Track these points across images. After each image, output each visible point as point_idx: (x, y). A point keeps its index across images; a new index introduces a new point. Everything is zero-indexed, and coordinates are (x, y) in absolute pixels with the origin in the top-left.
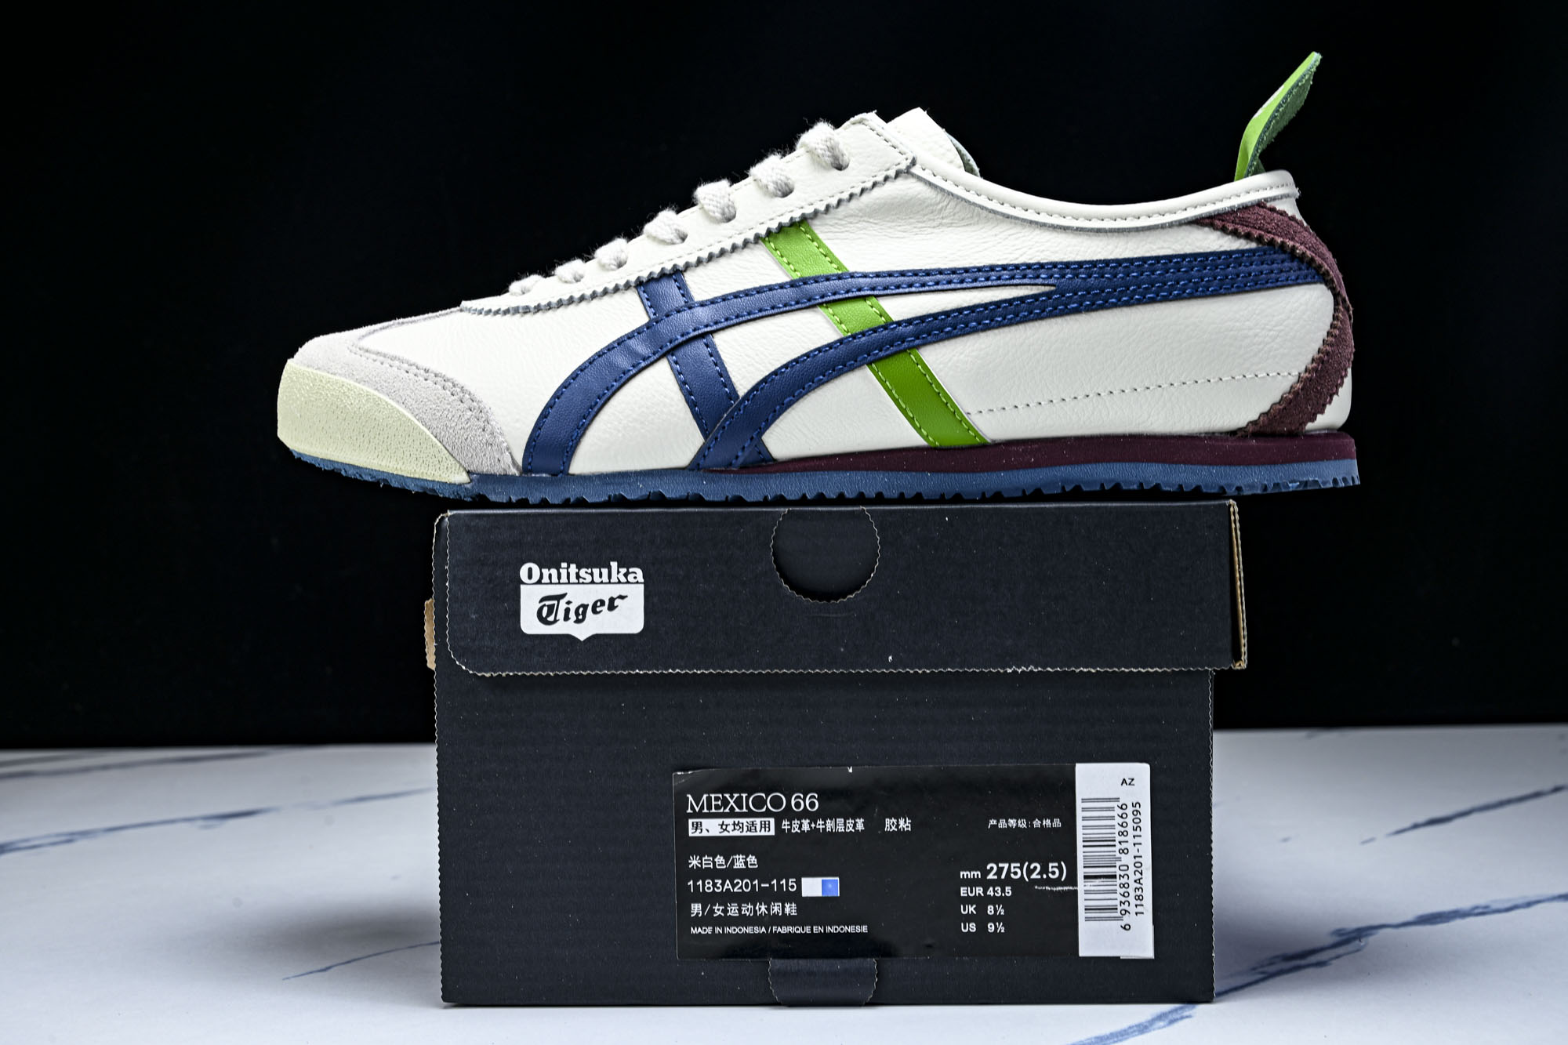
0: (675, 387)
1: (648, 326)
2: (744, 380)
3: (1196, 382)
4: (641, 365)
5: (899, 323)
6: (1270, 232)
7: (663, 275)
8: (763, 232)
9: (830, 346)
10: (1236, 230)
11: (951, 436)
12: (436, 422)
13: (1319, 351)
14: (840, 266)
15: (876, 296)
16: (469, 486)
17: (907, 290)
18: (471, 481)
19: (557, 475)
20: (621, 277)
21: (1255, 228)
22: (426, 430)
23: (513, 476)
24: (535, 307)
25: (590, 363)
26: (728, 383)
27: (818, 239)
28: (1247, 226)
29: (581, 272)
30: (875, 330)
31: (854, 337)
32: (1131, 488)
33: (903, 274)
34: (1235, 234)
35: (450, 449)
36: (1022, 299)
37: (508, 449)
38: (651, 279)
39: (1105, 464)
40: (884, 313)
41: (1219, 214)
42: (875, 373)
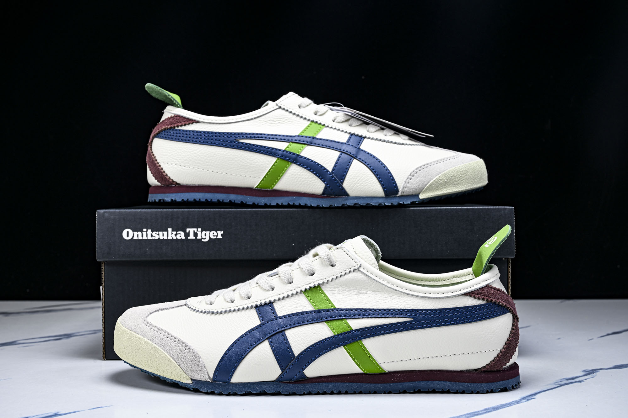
0: (271, 352)
1: (260, 326)
2: (297, 351)
3: (464, 354)
4: (258, 342)
5: (355, 330)
6: (491, 297)
7: (266, 304)
8: (303, 290)
9: (329, 338)
10: (479, 297)
12: (179, 360)
13: (508, 340)
14: (333, 305)
15: (347, 319)
16: (192, 385)
17: (358, 317)
18: (193, 383)
19: (226, 383)
20: (249, 303)
21: (485, 296)
22: (175, 363)
23: (209, 382)
24: (216, 312)
25: (239, 340)
26: (291, 351)
27: (324, 293)
28: (482, 295)
29: (233, 298)
30: (346, 333)
31: (338, 335)
32: (439, 390)
33: (356, 310)
34: (479, 299)
35: (184, 371)
36: (401, 323)
37: (207, 373)
38: (261, 305)
39: (429, 381)
40: (349, 326)
41: (472, 291)
42: (346, 349)
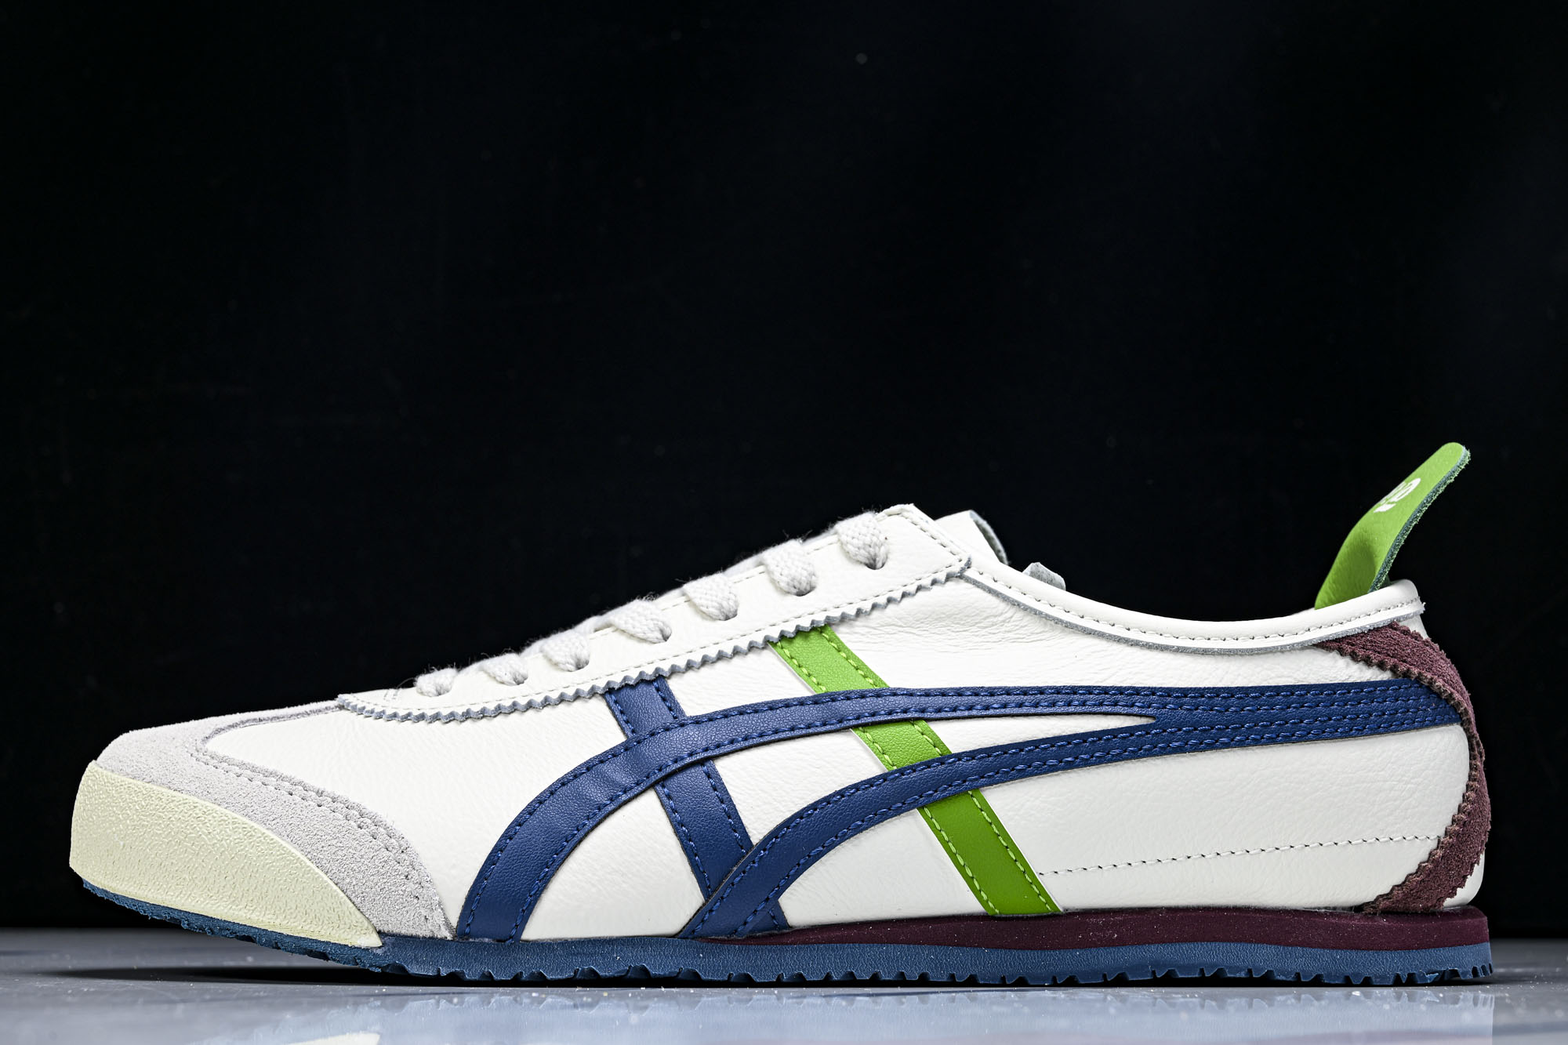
0: (668, 830)
1: (626, 747)
2: (758, 824)
3: (1321, 845)
4: (619, 799)
5: (959, 756)
6: (1405, 661)
7: (642, 681)
8: (775, 636)
9: (870, 782)
10: (1368, 657)
11: (1019, 904)
12: (337, 863)
13: (1460, 810)
14: (875, 680)
15: (928, 720)
16: (379, 952)
17: (966, 713)
18: (384, 944)
19: (504, 941)
20: (584, 680)
21: (1389, 655)
22: (322, 874)
23: (443, 940)
24: (463, 715)
25: (552, 793)
26: (739, 826)
27: (847, 648)
28: (1379, 653)
29: (523, 671)
30: (928, 764)
31: (902, 771)
32: (1238, 975)
33: (959, 692)
34: (1368, 662)
35: (358, 901)
36: (1114, 732)
37: (440, 904)
38: (626, 686)
39: (1204, 944)
40: (938, 742)
41: (1348, 637)
42: (928, 820)
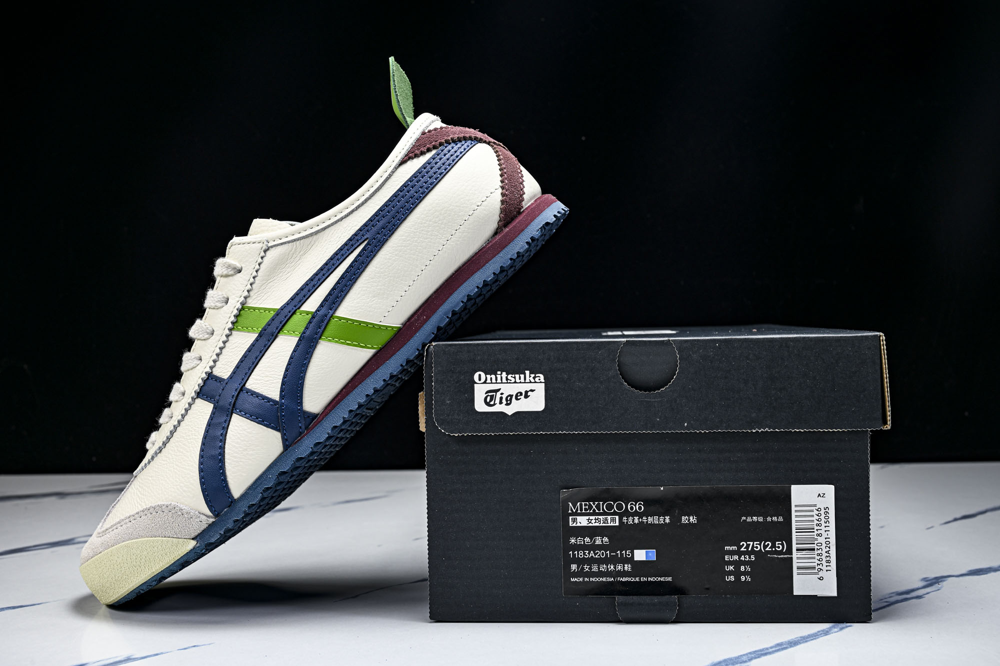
0: (250, 422)
1: (215, 408)
2: (274, 393)
4: (225, 425)
5: (318, 310)
6: (436, 141)
7: (205, 381)
8: (230, 325)
9: (297, 346)
10: (422, 151)
11: (385, 338)
12: (159, 531)
14: (273, 310)
15: (299, 308)
16: (198, 545)
17: (309, 294)
18: (197, 541)
19: (231, 505)
20: (187, 399)
21: (429, 144)
22: (158, 538)
23: (213, 522)
24: (163, 444)
26: (269, 400)
27: (254, 307)
28: (425, 146)
29: (171, 413)
30: (310, 322)
31: (304, 332)
32: (475, 292)
34: (423, 153)
35: (176, 536)
36: (360, 255)
37: (200, 513)
38: (201, 388)
39: (456, 292)
40: (308, 313)
41: (409, 152)
42: (327, 340)
